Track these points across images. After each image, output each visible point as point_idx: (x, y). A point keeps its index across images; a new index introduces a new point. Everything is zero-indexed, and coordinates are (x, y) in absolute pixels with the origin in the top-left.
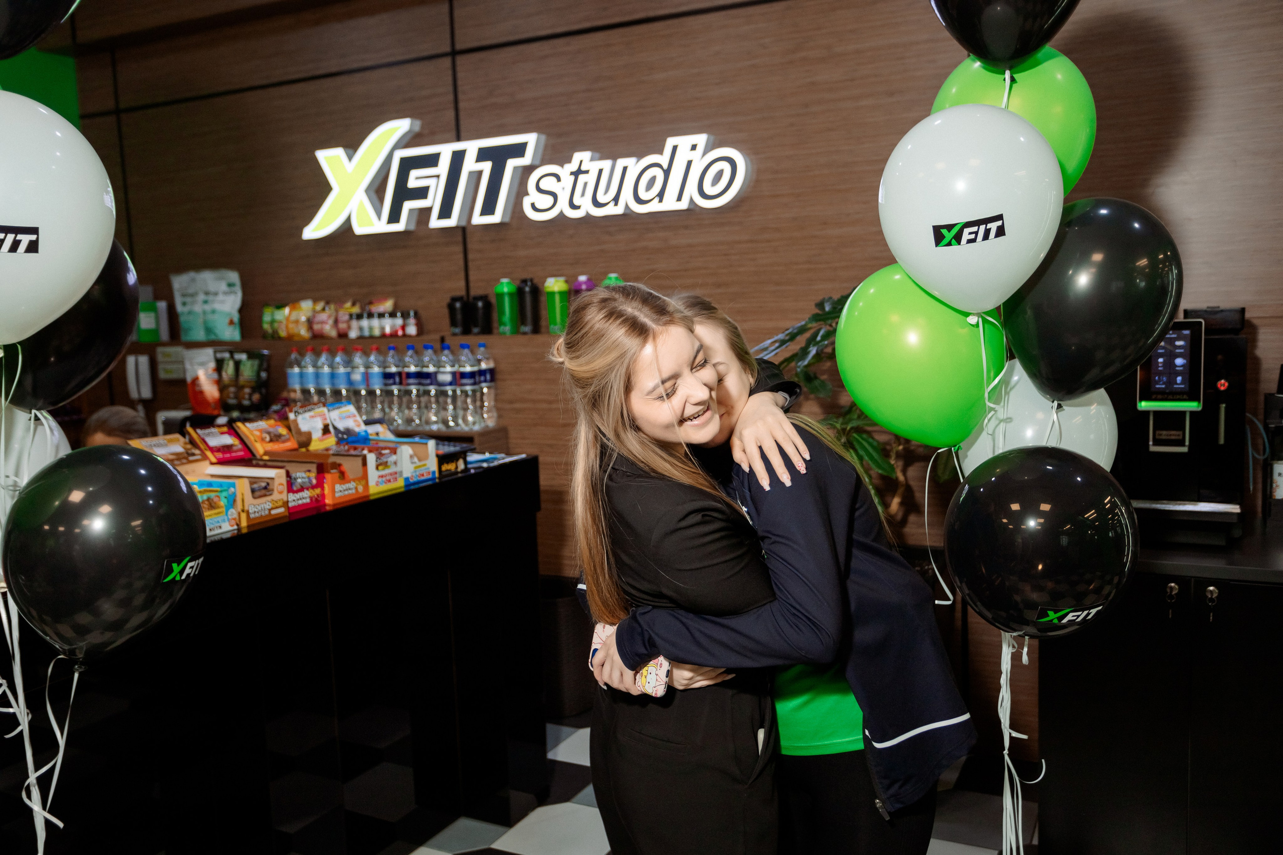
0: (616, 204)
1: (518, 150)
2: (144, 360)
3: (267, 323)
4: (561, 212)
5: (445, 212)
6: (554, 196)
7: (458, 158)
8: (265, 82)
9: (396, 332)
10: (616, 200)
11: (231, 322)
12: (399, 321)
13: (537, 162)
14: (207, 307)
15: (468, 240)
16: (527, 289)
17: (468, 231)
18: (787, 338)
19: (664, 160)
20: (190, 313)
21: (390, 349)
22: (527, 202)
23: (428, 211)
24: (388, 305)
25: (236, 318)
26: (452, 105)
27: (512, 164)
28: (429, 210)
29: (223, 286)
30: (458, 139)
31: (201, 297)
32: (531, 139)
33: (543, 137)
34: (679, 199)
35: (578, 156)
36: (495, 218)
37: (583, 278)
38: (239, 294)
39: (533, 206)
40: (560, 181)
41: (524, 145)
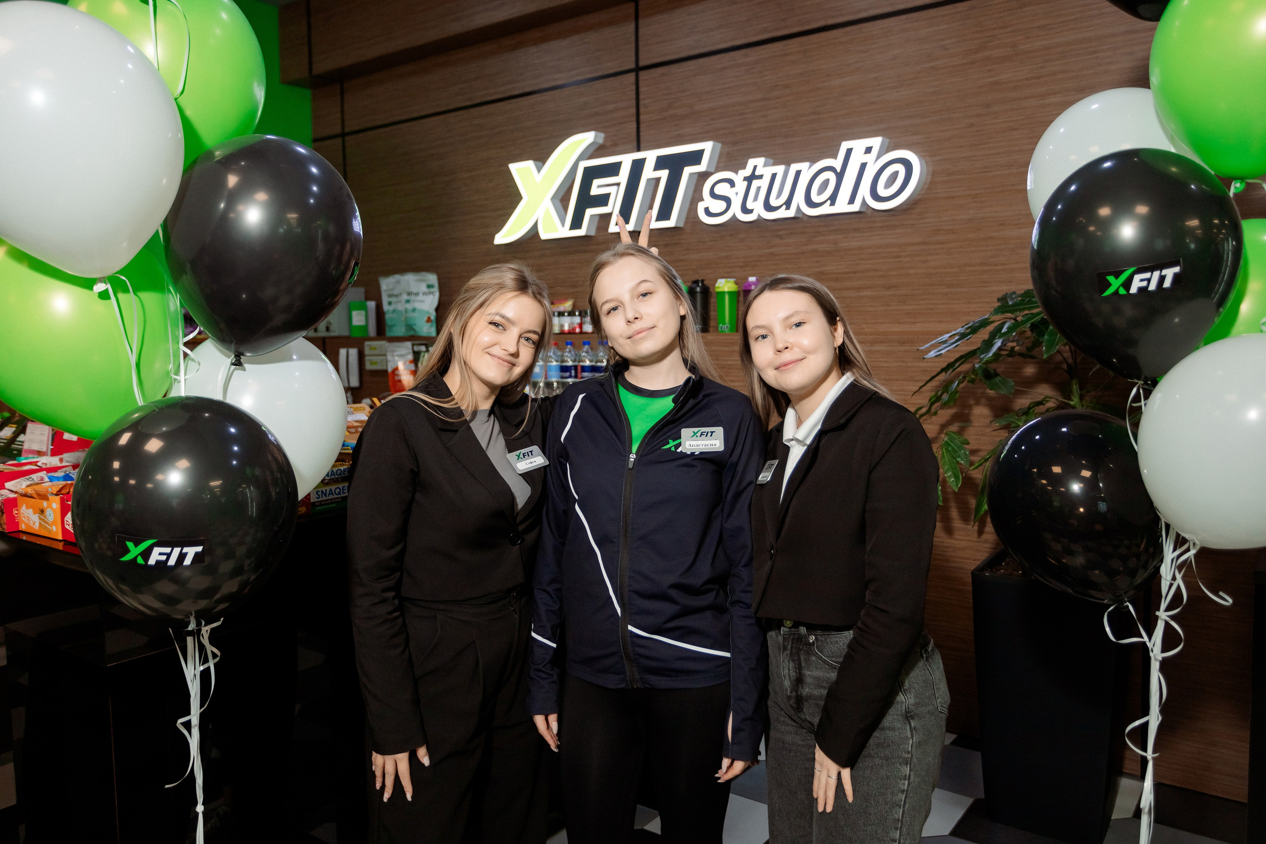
0: (788, 208)
1: (695, 158)
2: (354, 352)
4: (734, 215)
6: (728, 200)
7: (638, 167)
8: (466, 104)
9: (574, 329)
10: (788, 204)
11: (429, 320)
12: (577, 320)
14: (409, 306)
16: (698, 289)
18: (968, 331)
19: (837, 163)
20: (394, 311)
21: (567, 344)
22: (701, 207)
24: (568, 305)
25: (433, 315)
26: (634, 118)
27: (688, 171)
29: (423, 288)
30: (639, 149)
31: (405, 297)
32: (707, 147)
33: (719, 145)
34: (852, 201)
35: (751, 163)
36: (671, 223)
37: (753, 279)
38: (437, 295)
39: (707, 212)
40: (734, 186)
41: (700, 153)
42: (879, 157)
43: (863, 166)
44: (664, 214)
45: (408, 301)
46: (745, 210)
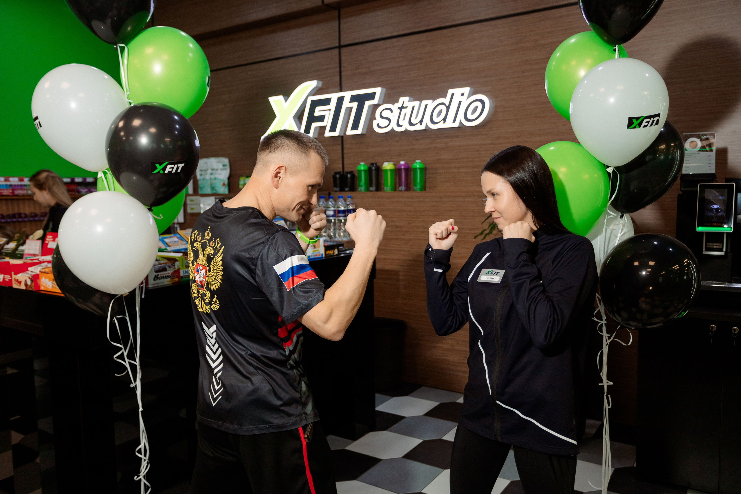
0: (421, 124)
1: (371, 96)
4: (393, 129)
5: (333, 128)
6: (389, 120)
7: (340, 100)
8: (245, 63)
10: (421, 122)
11: (224, 184)
13: (381, 103)
14: (213, 177)
15: (344, 143)
16: (373, 168)
17: (344, 139)
19: (446, 101)
20: (204, 179)
22: (375, 123)
23: (323, 128)
25: (226, 182)
26: (338, 74)
27: (368, 103)
28: (325, 127)
29: (221, 166)
30: (341, 91)
31: (210, 171)
32: (378, 91)
33: (384, 90)
34: (454, 121)
35: (402, 99)
36: (359, 131)
37: (402, 163)
38: (228, 170)
39: (378, 125)
40: (392, 112)
41: (374, 94)
42: (468, 97)
43: (460, 103)
44: (355, 126)
45: (212, 174)
46: (399, 125)
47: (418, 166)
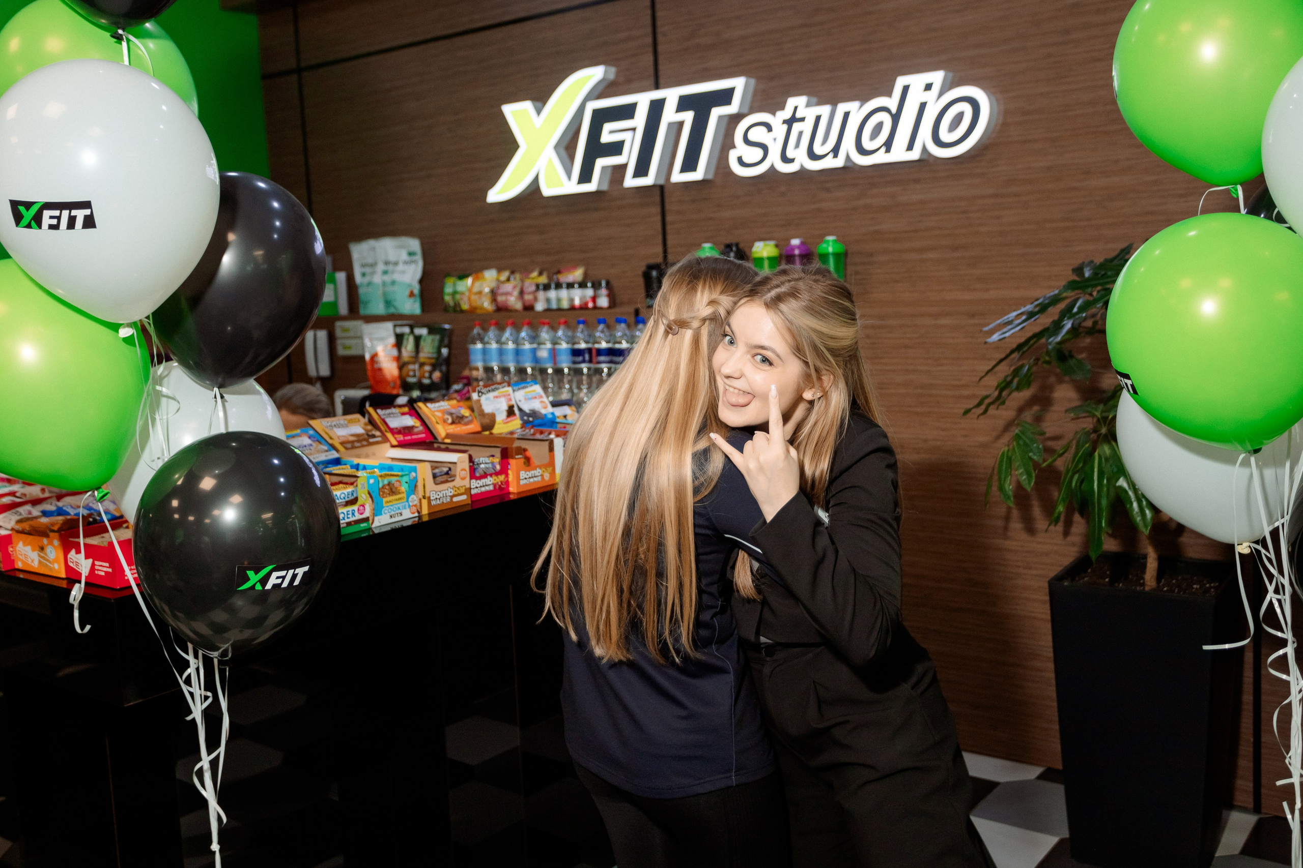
0: (836, 156)
1: (725, 97)
2: (322, 335)
3: (448, 294)
4: (772, 166)
5: (642, 169)
6: (765, 148)
7: (657, 108)
8: (450, 32)
9: (586, 304)
10: (835, 151)
11: (412, 295)
12: (589, 292)
13: (745, 111)
14: (387, 278)
15: (667, 200)
17: (666, 190)
18: (1037, 309)
19: (892, 103)
20: (369, 284)
21: (579, 322)
22: (733, 156)
24: (577, 274)
25: (417, 289)
26: (651, 49)
27: (717, 112)
28: (624, 167)
29: (404, 256)
30: (657, 87)
31: (381, 267)
32: (738, 84)
33: (753, 81)
34: (910, 147)
35: (792, 102)
36: (698, 175)
37: (795, 242)
38: (420, 264)
39: (740, 161)
40: (772, 131)
41: (729, 93)
42: (941, 94)
43: (923, 106)
44: (690, 164)
45: (385, 272)
46: (785, 159)
47: (830, 250)
